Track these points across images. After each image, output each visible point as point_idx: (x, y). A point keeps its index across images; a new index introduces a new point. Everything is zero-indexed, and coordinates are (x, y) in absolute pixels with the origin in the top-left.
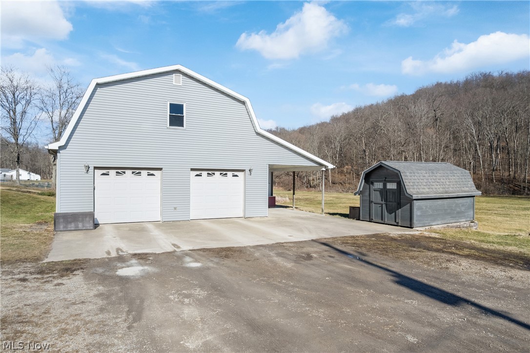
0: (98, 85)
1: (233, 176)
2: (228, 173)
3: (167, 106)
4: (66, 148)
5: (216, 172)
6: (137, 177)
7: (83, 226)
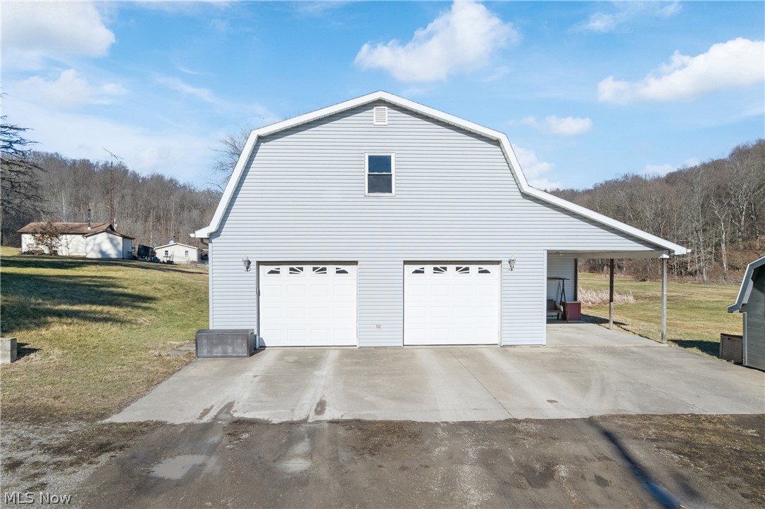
0: (261, 139)
1: (480, 272)
2: (470, 266)
3: (364, 161)
4: (219, 236)
5: (448, 267)
6: (321, 276)
7: (234, 352)
